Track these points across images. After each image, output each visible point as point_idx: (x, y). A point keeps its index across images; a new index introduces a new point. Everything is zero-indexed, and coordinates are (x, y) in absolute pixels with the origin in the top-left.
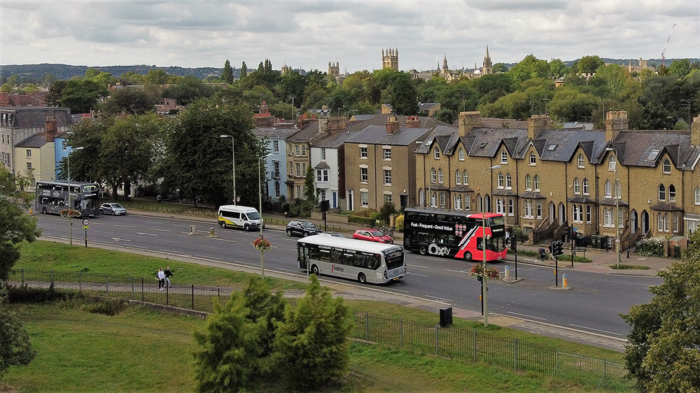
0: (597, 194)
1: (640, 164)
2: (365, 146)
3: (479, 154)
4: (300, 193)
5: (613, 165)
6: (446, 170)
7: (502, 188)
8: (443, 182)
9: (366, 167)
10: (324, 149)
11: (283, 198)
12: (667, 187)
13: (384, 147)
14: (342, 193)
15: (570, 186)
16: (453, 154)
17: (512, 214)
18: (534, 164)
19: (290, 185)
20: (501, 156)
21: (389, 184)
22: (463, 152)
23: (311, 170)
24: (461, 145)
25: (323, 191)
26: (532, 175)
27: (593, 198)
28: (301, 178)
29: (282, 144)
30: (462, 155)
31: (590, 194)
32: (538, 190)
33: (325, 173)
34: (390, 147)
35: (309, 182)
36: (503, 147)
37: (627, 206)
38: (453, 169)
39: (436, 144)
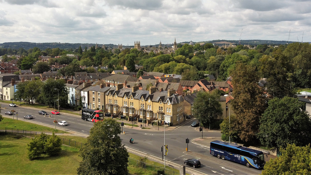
0: (146, 108)
1: (155, 101)
2: (94, 92)
3: (120, 96)
4: (78, 104)
5: (149, 101)
6: (112, 100)
7: (125, 105)
8: (112, 103)
9: (94, 97)
10: (84, 92)
11: (74, 105)
12: (161, 107)
13: (99, 92)
14: (89, 104)
15: (140, 106)
16: (114, 95)
17: (127, 112)
18: (132, 99)
19: (76, 101)
20: (125, 97)
21: (99, 102)
22: (116, 95)
23: (81, 97)
24: (116, 93)
25: (84, 103)
26: (132, 103)
27: (145, 109)
28: (78, 99)
29: (74, 90)
30: (116, 96)
31: (144, 108)
32: (133, 106)
33: (84, 98)
34: (100, 92)
35: (81, 101)
36: (125, 95)
37: (152, 112)
38: (114, 100)
39: (110, 93)
